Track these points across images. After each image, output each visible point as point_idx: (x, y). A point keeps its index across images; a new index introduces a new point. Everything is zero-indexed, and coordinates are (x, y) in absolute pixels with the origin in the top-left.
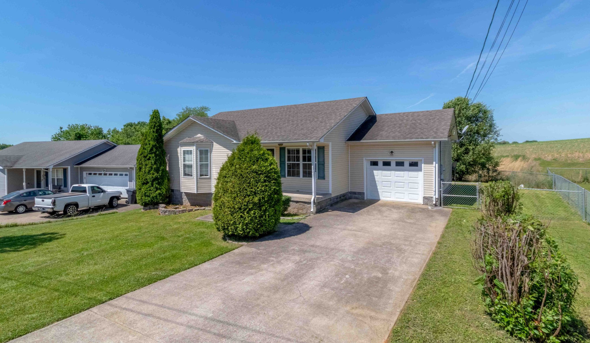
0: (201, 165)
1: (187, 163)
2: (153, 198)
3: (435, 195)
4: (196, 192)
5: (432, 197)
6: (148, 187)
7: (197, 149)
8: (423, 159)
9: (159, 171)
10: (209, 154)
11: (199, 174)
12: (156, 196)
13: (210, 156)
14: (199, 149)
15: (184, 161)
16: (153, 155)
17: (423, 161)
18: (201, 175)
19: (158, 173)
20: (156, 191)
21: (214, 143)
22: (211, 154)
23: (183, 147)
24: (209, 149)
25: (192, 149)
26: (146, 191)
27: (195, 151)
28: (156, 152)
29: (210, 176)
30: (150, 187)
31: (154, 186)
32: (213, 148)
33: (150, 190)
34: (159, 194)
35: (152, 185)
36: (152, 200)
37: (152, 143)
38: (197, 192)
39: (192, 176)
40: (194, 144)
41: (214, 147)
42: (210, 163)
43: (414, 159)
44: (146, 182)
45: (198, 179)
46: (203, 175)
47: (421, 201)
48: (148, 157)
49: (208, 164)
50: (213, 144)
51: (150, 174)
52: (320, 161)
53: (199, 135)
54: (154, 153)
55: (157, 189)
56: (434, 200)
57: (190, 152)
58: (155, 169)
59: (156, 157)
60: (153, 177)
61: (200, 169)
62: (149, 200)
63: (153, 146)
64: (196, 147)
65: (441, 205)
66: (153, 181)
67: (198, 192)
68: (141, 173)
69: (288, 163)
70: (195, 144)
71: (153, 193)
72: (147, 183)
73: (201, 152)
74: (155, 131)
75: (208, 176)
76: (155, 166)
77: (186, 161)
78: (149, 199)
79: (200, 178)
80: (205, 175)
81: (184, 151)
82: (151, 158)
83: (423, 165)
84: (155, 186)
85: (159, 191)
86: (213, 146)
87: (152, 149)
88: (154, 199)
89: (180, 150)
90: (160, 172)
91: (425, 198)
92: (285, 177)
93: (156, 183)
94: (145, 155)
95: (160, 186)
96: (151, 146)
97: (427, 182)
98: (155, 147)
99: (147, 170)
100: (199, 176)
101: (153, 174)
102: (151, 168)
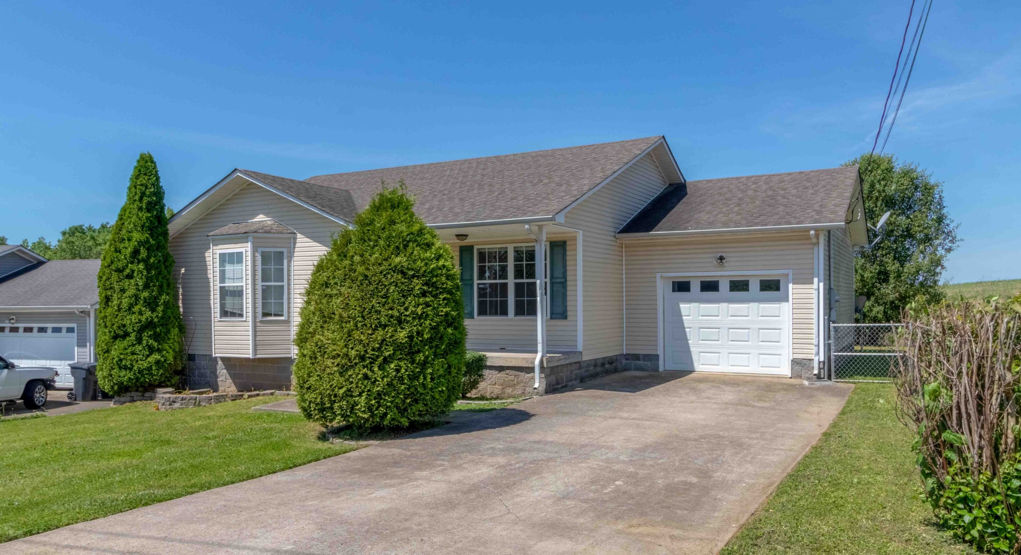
0: (266, 291)
1: (228, 284)
2: (140, 372)
3: (818, 353)
4: (251, 356)
5: (811, 360)
6: (129, 346)
7: (254, 250)
8: (790, 272)
9: (157, 306)
10: (285, 262)
11: (260, 310)
12: (149, 369)
13: (289, 266)
14: (260, 250)
15: (223, 279)
16: (141, 266)
17: (791, 277)
18: (265, 314)
19: (153, 311)
20: (148, 356)
21: (299, 235)
22: (289, 262)
23: (220, 247)
24: (285, 251)
25: (243, 250)
26: (122, 356)
27: (249, 254)
28: (149, 257)
29: (289, 317)
30: (133, 345)
31: (144, 342)
32: (294, 248)
33: (133, 353)
34: (158, 362)
35: (139, 340)
36: (137, 379)
37: (136, 236)
38: (256, 354)
39: (241, 315)
40: (247, 237)
41: (298, 245)
42: (289, 285)
43: (770, 274)
44: (121, 333)
45: (258, 324)
46: (270, 315)
47: (785, 370)
48: (128, 271)
49: (282, 287)
50: (295, 239)
51: (134, 313)
52: (555, 276)
53: (261, 216)
54: (143, 260)
55: (151, 350)
56: (816, 365)
57: (237, 258)
58: (145, 302)
59: (148, 272)
60: (140, 321)
61: (264, 298)
62: (130, 378)
63: (141, 243)
64: (253, 243)
65: (829, 378)
66: (141, 331)
67: (258, 356)
68: (110, 310)
69: (479, 284)
70: (250, 238)
71: (141, 360)
72: (126, 335)
73: (265, 258)
74: (144, 207)
75: (282, 315)
76: (146, 294)
77: (227, 280)
78: (130, 375)
79: (261, 322)
80: (276, 315)
81: (222, 256)
82: (135, 274)
83: (790, 286)
84: (148, 342)
85: (156, 356)
86: (295, 243)
87: (136, 252)
88: (143, 376)
89: (213, 255)
90: (160, 309)
91: (795, 362)
92: (473, 317)
93: (150, 337)
94: (120, 265)
95: (159, 344)
96: (134, 243)
97: (798, 324)
98: (147, 246)
99: (125, 302)
100: (259, 317)
101: (141, 313)
102: (137, 297)
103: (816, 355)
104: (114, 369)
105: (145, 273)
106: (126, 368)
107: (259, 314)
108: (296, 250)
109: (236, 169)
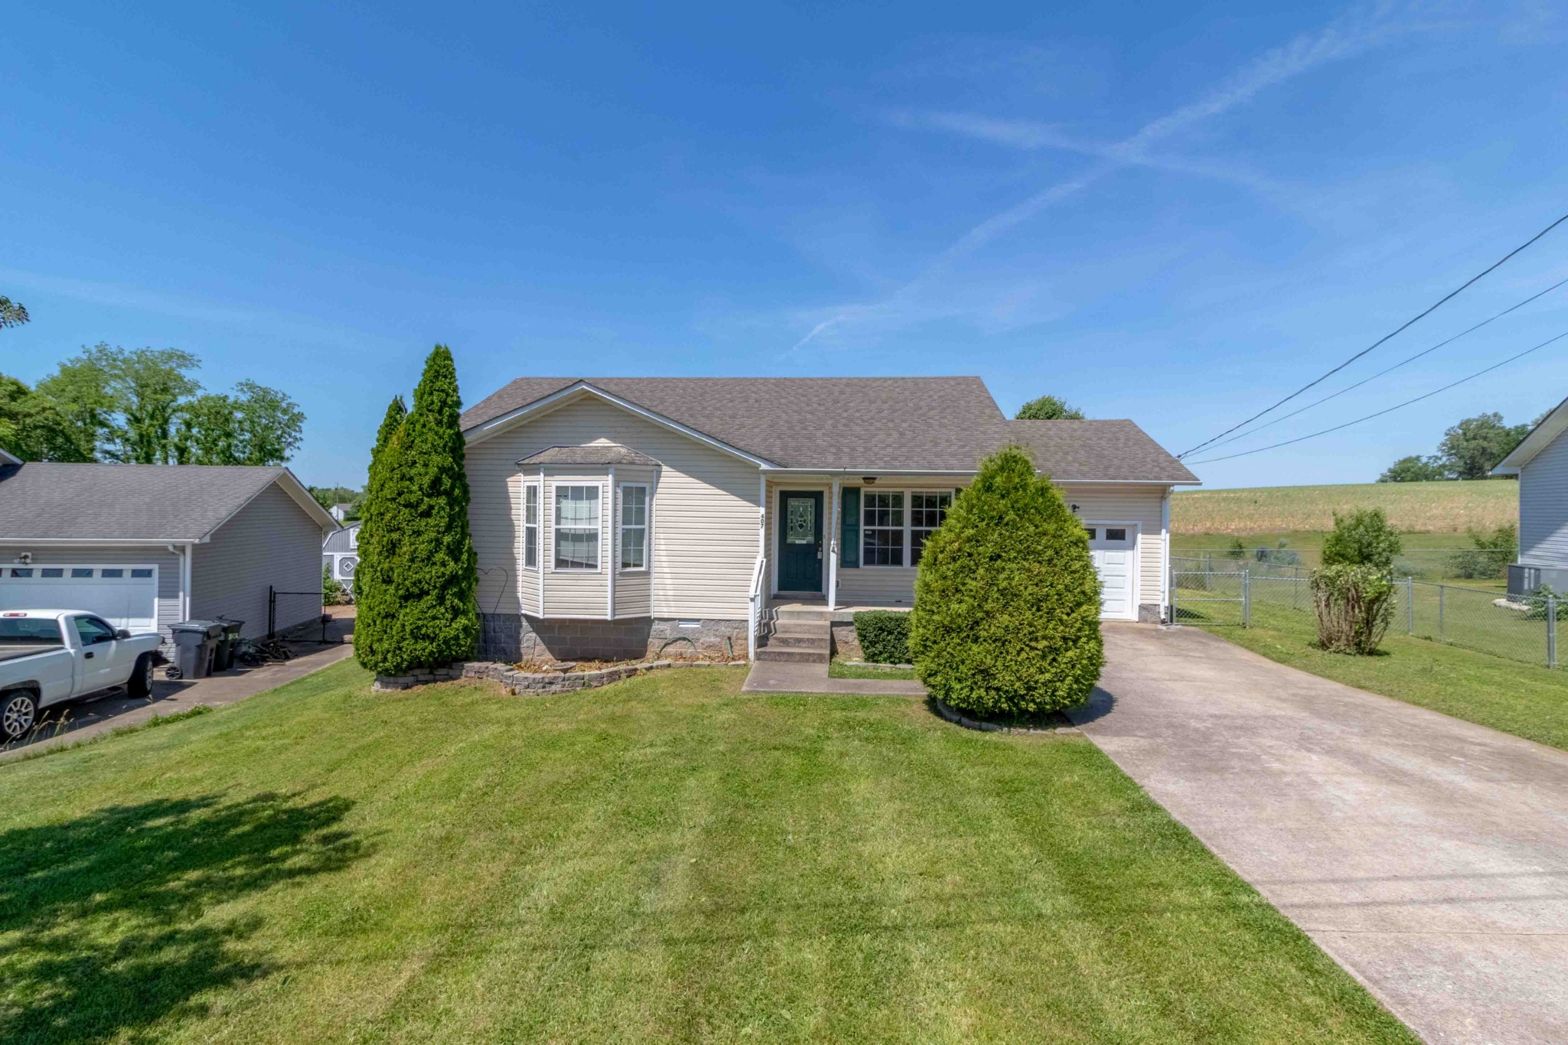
0: (626, 536)
2: (446, 642)
3: (1163, 599)
4: (609, 618)
5: (1156, 606)
7: (616, 485)
8: (1140, 523)
9: (461, 553)
10: (647, 499)
11: (619, 560)
12: (456, 638)
13: (651, 505)
14: (622, 485)
15: (558, 520)
16: (442, 501)
17: (1140, 527)
18: (625, 565)
19: (457, 560)
21: (665, 468)
22: (651, 500)
23: (557, 477)
24: (647, 486)
25: (597, 484)
26: (420, 623)
27: (610, 489)
28: (453, 487)
29: (650, 567)
31: (448, 603)
32: (658, 483)
33: (434, 618)
34: (465, 629)
35: (441, 600)
38: (615, 615)
39: (595, 566)
40: (607, 469)
41: (662, 480)
42: (650, 527)
43: (1115, 524)
44: (417, 591)
45: (618, 577)
46: (629, 565)
47: (1134, 615)
49: (644, 530)
50: (659, 472)
51: (434, 564)
53: (600, 440)
55: (456, 613)
56: (1162, 610)
57: (587, 494)
61: (624, 544)
64: (615, 476)
65: (1171, 621)
66: (444, 587)
67: (617, 617)
68: (396, 560)
69: (865, 530)
70: (612, 470)
73: (627, 494)
75: (641, 566)
76: (447, 539)
79: (621, 574)
80: (635, 565)
81: (562, 488)
83: (1140, 536)
85: (462, 621)
86: (659, 477)
88: (449, 647)
91: (1142, 608)
92: (858, 567)
94: (413, 499)
95: (464, 604)
96: (433, 471)
97: (1148, 573)
98: (451, 473)
99: (423, 549)
100: (619, 569)
101: (444, 564)
102: (438, 542)
103: (1162, 601)
104: (405, 639)
105: (447, 509)
106: (425, 637)
107: (619, 565)
108: (660, 485)
109: (581, 381)
